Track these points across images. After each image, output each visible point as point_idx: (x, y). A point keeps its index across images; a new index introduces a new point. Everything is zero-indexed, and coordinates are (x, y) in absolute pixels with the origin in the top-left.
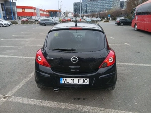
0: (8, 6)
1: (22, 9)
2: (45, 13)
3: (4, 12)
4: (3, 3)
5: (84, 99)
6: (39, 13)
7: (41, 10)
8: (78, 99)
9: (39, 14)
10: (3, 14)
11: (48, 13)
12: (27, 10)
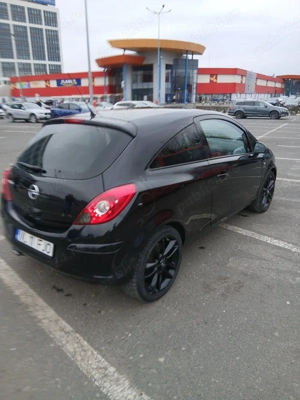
0: (181, 71)
1: (212, 76)
2: (271, 84)
3: (169, 85)
4: (171, 63)
5: (68, 295)
6: (252, 84)
7: (260, 77)
8: (59, 290)
9: (253, 89)
10: (167, 89)
11: (279, 85)
12: (222, 79)
